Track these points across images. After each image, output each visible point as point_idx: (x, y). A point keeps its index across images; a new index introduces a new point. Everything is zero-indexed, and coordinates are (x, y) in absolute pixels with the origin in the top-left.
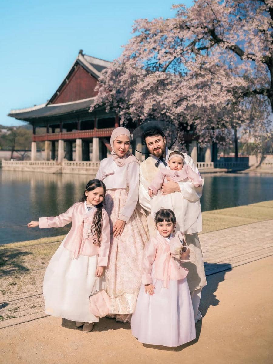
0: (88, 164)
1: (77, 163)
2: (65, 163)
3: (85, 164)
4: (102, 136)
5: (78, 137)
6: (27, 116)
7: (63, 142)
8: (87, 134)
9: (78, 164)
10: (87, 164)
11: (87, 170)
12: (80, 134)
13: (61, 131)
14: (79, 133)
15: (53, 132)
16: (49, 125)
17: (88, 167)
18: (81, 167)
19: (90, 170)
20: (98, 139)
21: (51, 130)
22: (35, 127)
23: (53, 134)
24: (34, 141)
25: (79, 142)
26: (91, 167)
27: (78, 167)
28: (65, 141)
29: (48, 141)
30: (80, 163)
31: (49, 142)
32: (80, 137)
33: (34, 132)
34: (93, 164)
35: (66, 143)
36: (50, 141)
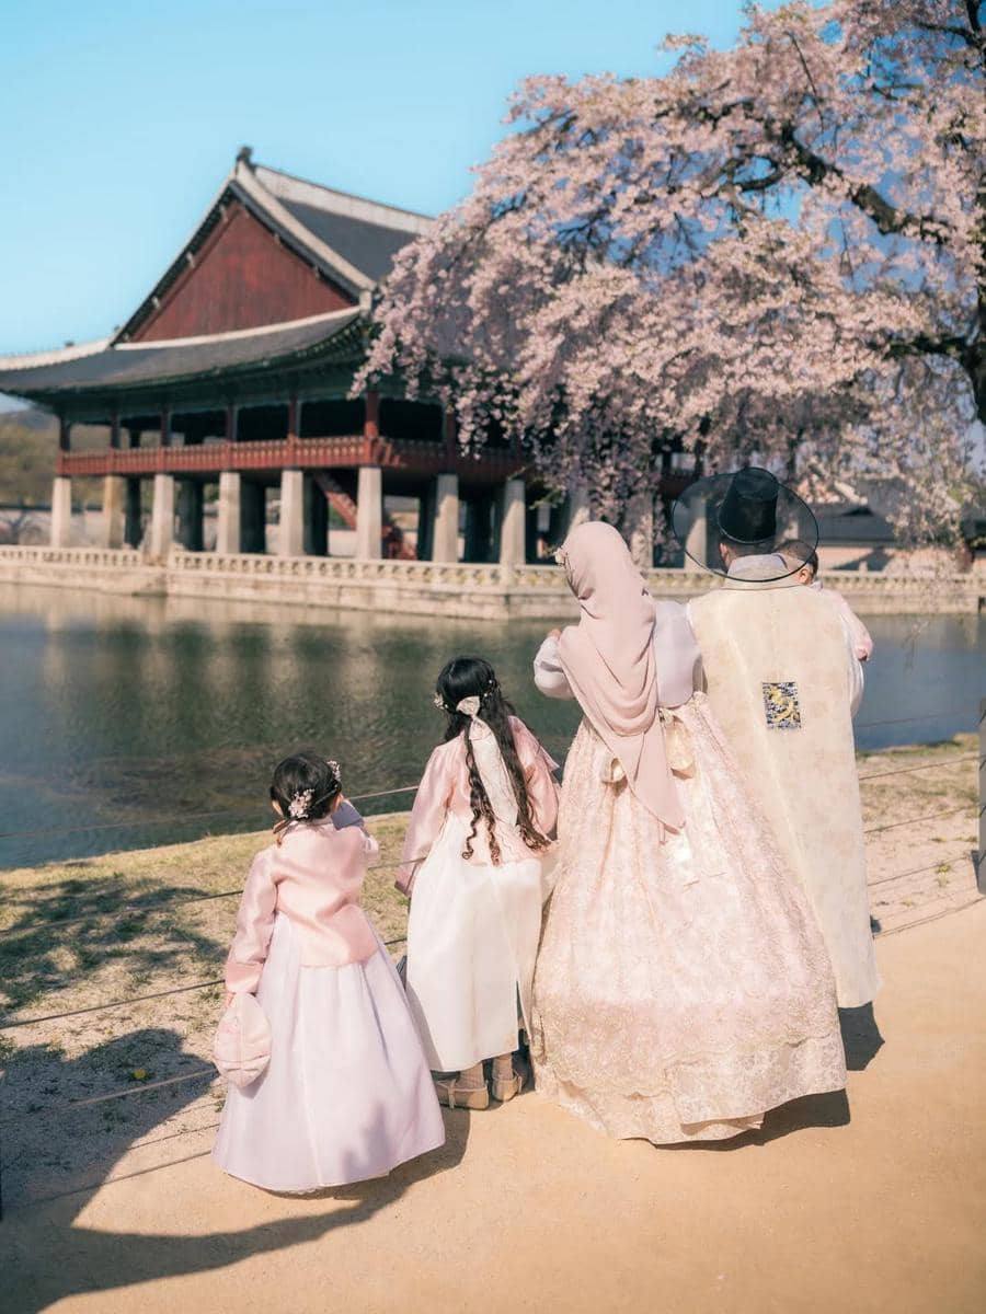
0: (263, 565)
1: (221, 561)
2: (177, 559)
3: (251, 564)
4: (314, 464)
5: (226, 466)
6: (39, 384)
7: (170, 480)
8: (260, 454)
9: (227, 562)
10: (258, 563)
11: (257, 585)
12: (235, 455)
13: (166, 442)
14: (232, 450)
15: (135, 443)
16: (119, 418)
17: (263, 577)
18: (236, 575)
19: (269, 585)
20: (299, 475)
21: (125, 435)
22: (67, 423)
23: (134, 450)
24: (64, 476)
25: (229, 483)
26: (274, 576)
27: (225, 574)
28: (178, 476)
29: (115, 474)
30: (233, 561)
31: (119, 480)
32: (236, 466)
33: (65, 443)
34: (282, 564)
35: (179, 485)
36: (121, 475)
